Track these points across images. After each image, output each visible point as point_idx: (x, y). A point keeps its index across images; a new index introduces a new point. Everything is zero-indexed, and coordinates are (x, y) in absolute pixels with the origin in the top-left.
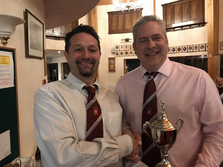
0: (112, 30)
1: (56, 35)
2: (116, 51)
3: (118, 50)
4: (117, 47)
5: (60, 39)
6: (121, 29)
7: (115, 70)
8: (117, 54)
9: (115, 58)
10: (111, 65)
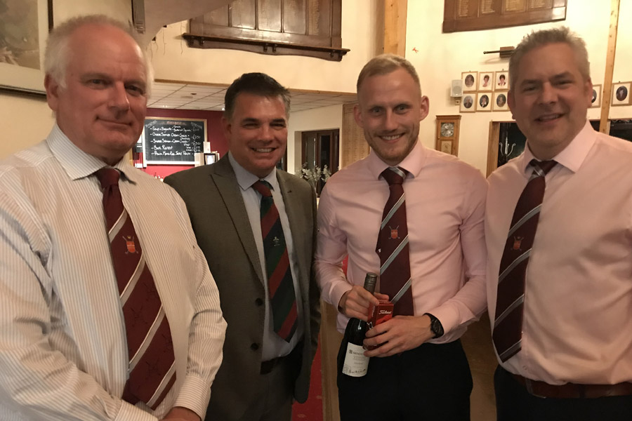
0: (455, 18)
1: (266, 38)
2: (465, 92)
3: (473, 88)
4: (470, 78)
5: (279, 50)
6: (485, 14)
8: (468, 104)
10: (443, 143)
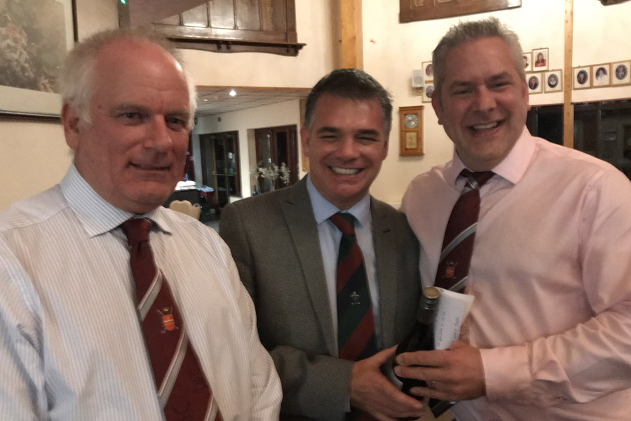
0: (411, 8)
1: (219, 35)
2: (427, 82)
4: (430, 68)
5: (233, 47)
6: (442, 3)
7: (421, 149)
9: (421, 108)
10: (408, 134)
